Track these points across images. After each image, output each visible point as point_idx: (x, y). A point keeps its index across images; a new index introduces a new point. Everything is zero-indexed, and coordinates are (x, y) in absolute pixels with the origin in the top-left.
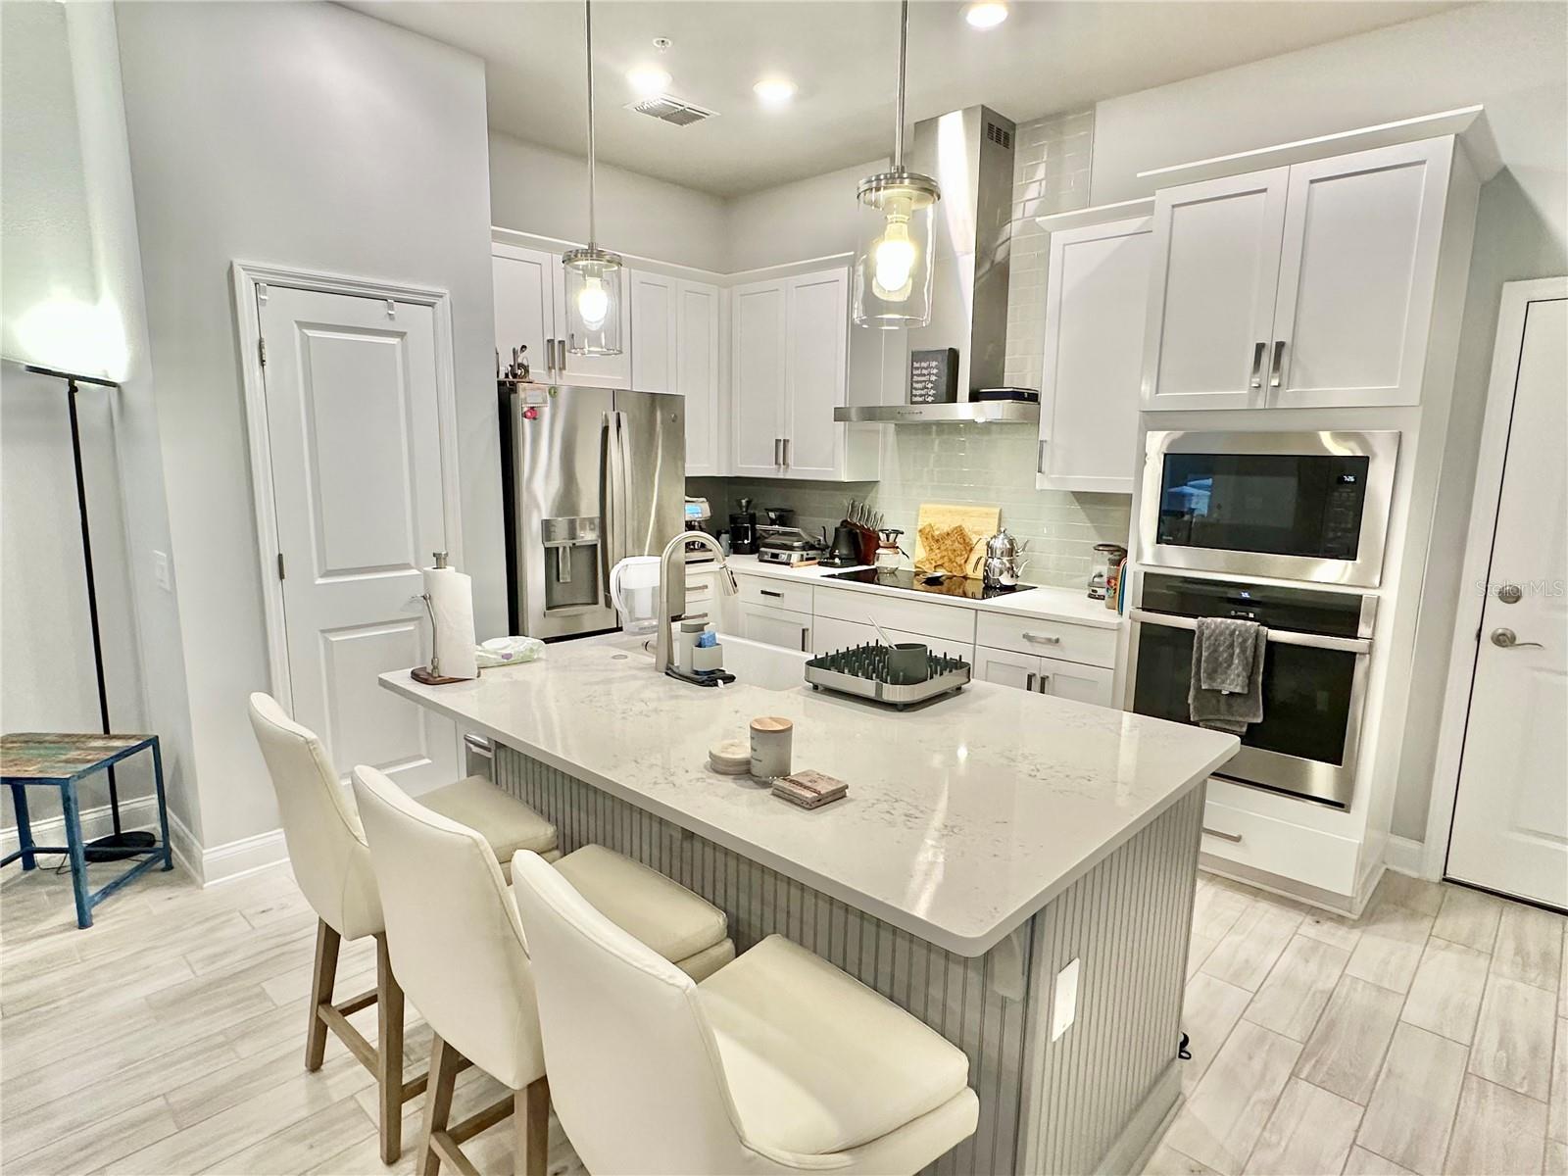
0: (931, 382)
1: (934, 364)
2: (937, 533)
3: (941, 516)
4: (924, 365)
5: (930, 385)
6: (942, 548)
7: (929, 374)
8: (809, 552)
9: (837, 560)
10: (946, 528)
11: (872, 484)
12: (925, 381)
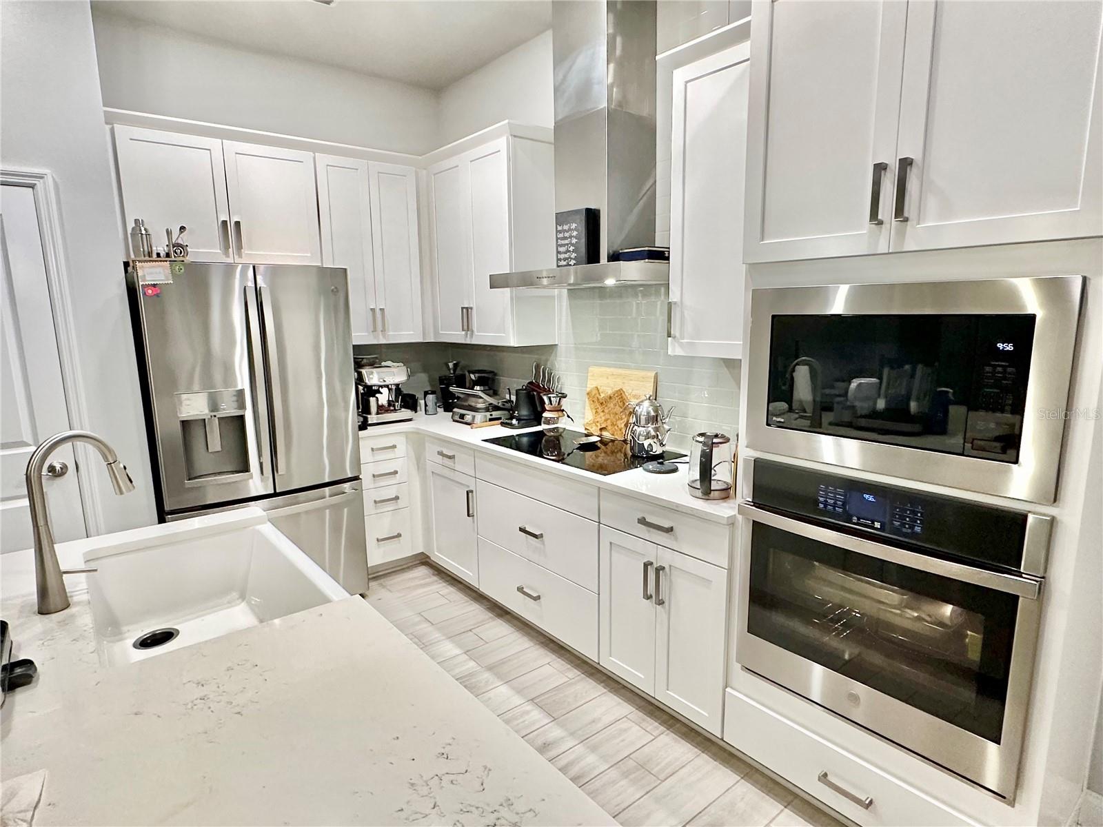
0: (572, 245)
1: (574, 226)
2: (602, 395)
3: (605, 379)
4: (566, 227)
5: (572, 248)
6: (606, 411)
7: (571, 237)
8: (493, 413)
9: (514, 422)
10: (610, 392)
11: (551, 348)
12: (568, 244)
